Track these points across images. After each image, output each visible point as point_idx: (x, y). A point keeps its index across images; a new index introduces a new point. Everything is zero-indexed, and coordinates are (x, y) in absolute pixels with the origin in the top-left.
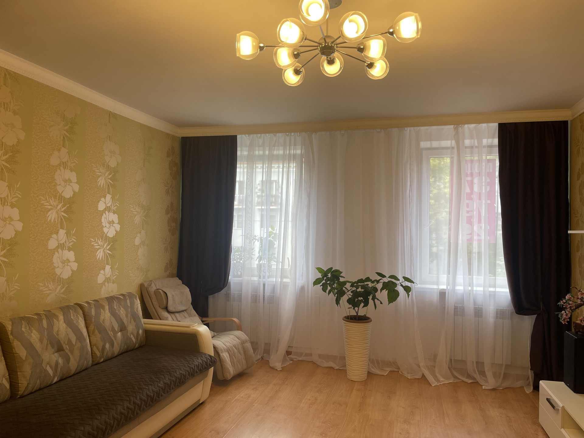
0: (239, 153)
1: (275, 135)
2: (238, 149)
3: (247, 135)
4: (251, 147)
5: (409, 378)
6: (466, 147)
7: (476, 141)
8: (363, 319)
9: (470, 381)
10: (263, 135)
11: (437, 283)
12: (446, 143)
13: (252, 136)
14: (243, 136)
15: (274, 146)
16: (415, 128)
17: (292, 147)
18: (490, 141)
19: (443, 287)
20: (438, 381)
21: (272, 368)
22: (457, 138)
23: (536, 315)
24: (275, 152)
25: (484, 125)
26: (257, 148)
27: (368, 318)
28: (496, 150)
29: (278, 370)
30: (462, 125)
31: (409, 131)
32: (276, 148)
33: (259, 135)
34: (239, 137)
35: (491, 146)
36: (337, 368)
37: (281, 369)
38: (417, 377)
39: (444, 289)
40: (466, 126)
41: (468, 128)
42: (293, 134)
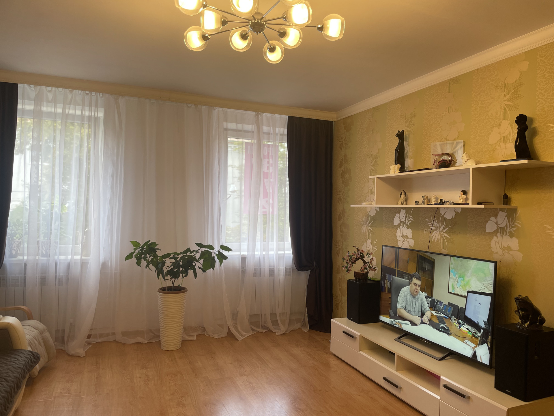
0: (19, 106)
1: (71, 92)
2: (19, 101)
3: (32, 86)
4: (38, 100)
5: (217, 338)
6: (264, 133)
7: (272, 128)
8: (179, 290)
9: (265, 331)
10: (54, 89)
11: (239, 250)
12: (248, 127)
13: (39, 87)
14: (26, 86)
15: (70, 104)
16: (224, 109)
17: (93, 108)
18: (282, 130)
19: (244, 253)
20: (242, 335)
21: (73, 356)
22: (258, 124)
23: (310, 270)
24: (72, 112)
25: (277, 116)
26: (45, 103)
27: (184, 288)
28: (286, 138)
29: (82, 356)
30: (262, 113)
31: (218, 112)
32: (72, 106)
33: (49, 88)
34: (20, 86)
35: (282, 135)
36: (146, 342)
37: (84, 355)
38: (223, 336)
39: (245, 255)
40: (264, 114)
41: (265, 116)
42: (93, 94)
